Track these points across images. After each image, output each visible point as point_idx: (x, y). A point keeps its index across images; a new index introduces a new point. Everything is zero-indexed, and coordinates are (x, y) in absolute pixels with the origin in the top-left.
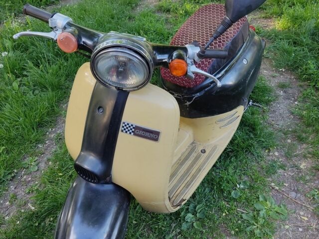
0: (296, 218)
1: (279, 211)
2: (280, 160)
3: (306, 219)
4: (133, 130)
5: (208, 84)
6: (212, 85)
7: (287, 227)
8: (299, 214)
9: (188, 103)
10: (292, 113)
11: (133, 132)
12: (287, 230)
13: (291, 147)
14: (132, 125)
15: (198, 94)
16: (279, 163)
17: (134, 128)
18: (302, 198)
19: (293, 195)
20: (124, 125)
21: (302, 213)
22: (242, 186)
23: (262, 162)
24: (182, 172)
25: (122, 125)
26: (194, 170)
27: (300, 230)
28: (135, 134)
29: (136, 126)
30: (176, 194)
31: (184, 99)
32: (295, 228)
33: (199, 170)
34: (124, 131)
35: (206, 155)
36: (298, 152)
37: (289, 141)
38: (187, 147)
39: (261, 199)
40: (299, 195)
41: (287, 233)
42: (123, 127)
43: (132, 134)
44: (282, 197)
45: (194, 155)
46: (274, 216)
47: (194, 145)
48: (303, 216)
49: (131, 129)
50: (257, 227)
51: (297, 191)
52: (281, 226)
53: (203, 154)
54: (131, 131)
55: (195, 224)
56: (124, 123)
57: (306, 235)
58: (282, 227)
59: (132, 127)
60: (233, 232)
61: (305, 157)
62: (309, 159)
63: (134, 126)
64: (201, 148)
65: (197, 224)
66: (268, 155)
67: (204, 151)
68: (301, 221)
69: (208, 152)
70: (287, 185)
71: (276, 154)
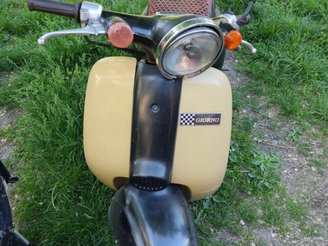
0: (288, 161)
1: (273, 161)
2: (250, 115)
3: (296, 159)
4: (193, 119)
7: (285, 171)
8: (289, 157)
10: (238, 71)
11: (193, 122)
12: (287, 174)
13: (253, 102)
14: (191, 115)
16: (251, 119)
17: (193, 117)
18: (284, 143)
19: (275, 142)
20: (182, 117)
21: (290, 156)
22: (233, 150)
23: (237, 122)
25: (180, 117)
27: (296, 170)
28: (196, 124)
29: (196, 115)
32: (292, 170)
34: (184, 124)
36: (260, 105)
37: (249, 97)
39: (255, 156)
40: (280, 141)
41: (289, 176)
42: (182, 119)
43: (193, 124)
44: (269, 148)
46: (272, 166)
48: (292, 157)
49: (191, 119)
50: (264, 180)
51: (277, 138)
52: (280, 172)
54: (191, 122)
55: (214, 199)
56: (182, 115)
57: (303, 173)
58: (282, 173)
59: (191, 117)
60: (250, 193)
61: (268, 107)
62: (272, 108)
63: (194, 115)
65: (216, 198)
68: (293, 163)
70: (266, 136)
71: (245, 111)
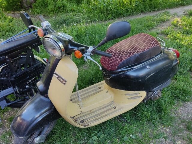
2: (168, 134)
5: (119, 71)
6: (121, 73)
9: (108, 78)
14: (57, 74)
15: (113, 75)
16: (165, 135)
17: (58, 76)
22: (134, 137)
24: (98, 113)
26: (104, 114)
30: (88, 121)
31: (107, 75)
33: (106, 115)
35: (115, 109)
36: (181, 134)
38: (108, 103)
42: (54, 74)
45: (109, 107)
47: (113, 103)
53: (113, 109)
54: (56, 77)
62: (185, 141)
64: (115, 106)
66: (162, 129)
67: (115, 108)
69: (116, 109)
71: (168, 130)
